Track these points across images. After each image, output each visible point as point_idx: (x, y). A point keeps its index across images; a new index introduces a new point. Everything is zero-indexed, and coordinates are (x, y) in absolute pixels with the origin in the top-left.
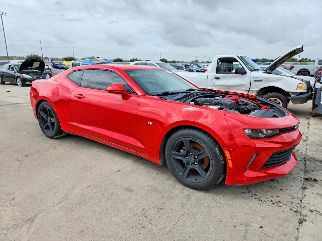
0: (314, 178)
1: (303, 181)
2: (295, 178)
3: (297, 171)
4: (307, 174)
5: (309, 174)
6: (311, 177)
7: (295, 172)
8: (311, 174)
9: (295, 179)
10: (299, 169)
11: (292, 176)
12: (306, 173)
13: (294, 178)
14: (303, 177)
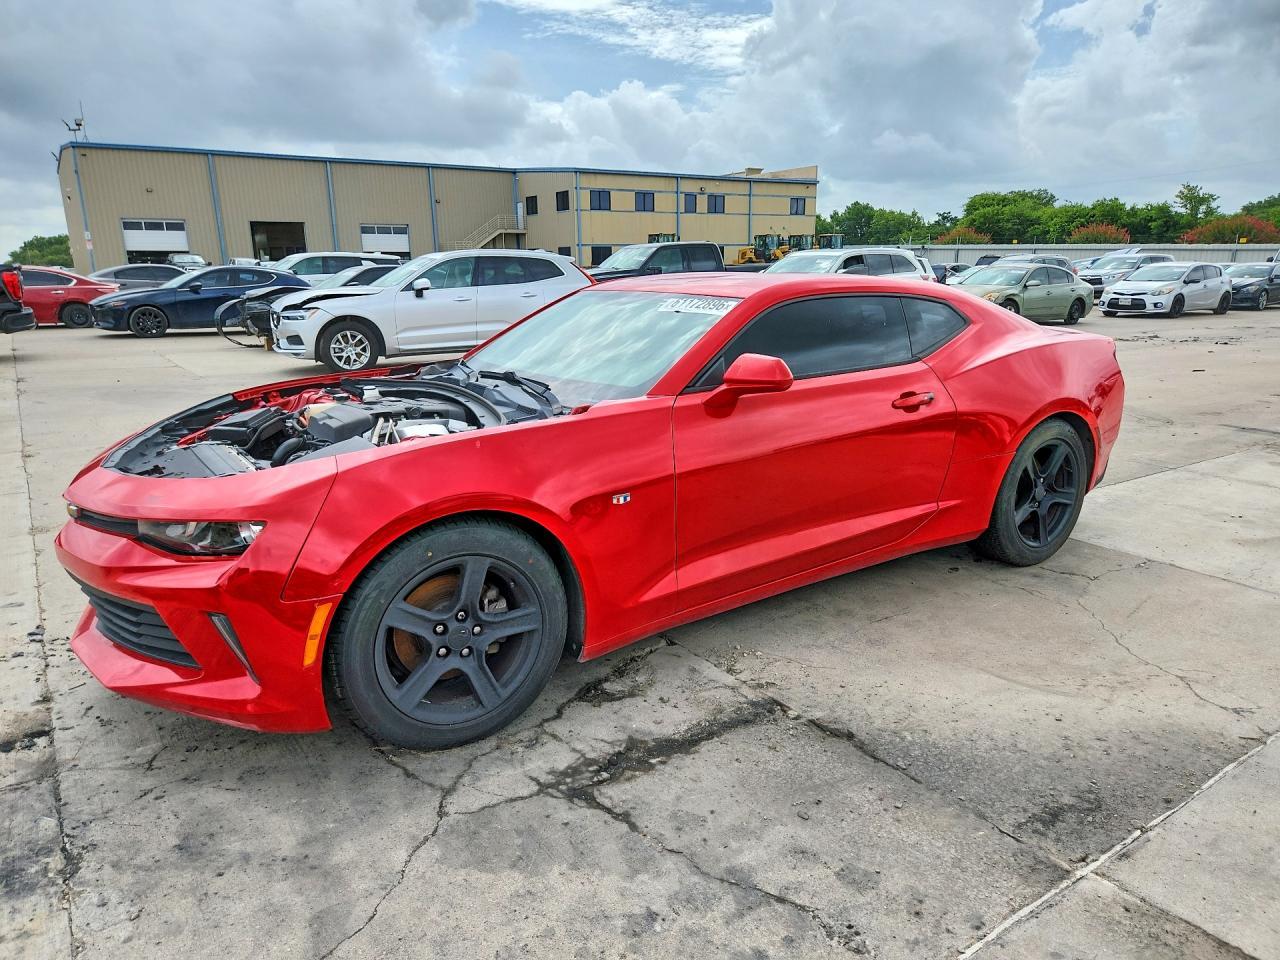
0: (12, 754)
1: (54, 717)
2: (85, 714)
3: (87, 750)
4: (42, 760)
5: (33, 764)
6: (24, 755)
7: (94, 737)
8: (29, 765)
9: (83, 712)
10: (82, 765)
11: (98, 718)
12: (47, 761)
13: (90, 712)
14: (58, 735)
